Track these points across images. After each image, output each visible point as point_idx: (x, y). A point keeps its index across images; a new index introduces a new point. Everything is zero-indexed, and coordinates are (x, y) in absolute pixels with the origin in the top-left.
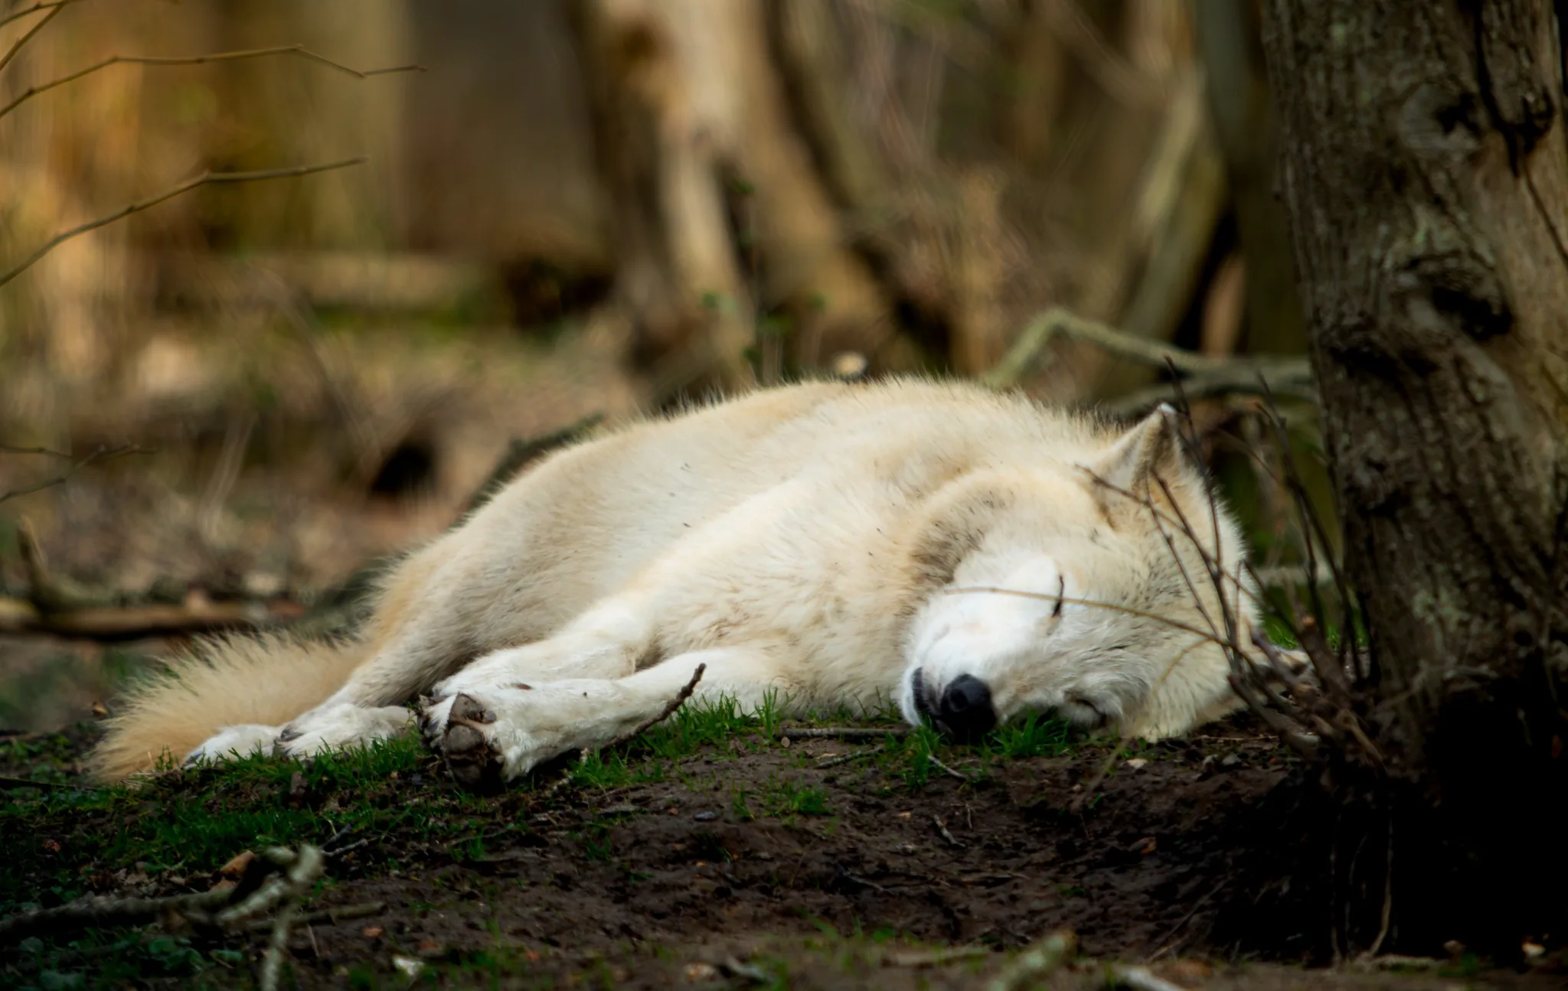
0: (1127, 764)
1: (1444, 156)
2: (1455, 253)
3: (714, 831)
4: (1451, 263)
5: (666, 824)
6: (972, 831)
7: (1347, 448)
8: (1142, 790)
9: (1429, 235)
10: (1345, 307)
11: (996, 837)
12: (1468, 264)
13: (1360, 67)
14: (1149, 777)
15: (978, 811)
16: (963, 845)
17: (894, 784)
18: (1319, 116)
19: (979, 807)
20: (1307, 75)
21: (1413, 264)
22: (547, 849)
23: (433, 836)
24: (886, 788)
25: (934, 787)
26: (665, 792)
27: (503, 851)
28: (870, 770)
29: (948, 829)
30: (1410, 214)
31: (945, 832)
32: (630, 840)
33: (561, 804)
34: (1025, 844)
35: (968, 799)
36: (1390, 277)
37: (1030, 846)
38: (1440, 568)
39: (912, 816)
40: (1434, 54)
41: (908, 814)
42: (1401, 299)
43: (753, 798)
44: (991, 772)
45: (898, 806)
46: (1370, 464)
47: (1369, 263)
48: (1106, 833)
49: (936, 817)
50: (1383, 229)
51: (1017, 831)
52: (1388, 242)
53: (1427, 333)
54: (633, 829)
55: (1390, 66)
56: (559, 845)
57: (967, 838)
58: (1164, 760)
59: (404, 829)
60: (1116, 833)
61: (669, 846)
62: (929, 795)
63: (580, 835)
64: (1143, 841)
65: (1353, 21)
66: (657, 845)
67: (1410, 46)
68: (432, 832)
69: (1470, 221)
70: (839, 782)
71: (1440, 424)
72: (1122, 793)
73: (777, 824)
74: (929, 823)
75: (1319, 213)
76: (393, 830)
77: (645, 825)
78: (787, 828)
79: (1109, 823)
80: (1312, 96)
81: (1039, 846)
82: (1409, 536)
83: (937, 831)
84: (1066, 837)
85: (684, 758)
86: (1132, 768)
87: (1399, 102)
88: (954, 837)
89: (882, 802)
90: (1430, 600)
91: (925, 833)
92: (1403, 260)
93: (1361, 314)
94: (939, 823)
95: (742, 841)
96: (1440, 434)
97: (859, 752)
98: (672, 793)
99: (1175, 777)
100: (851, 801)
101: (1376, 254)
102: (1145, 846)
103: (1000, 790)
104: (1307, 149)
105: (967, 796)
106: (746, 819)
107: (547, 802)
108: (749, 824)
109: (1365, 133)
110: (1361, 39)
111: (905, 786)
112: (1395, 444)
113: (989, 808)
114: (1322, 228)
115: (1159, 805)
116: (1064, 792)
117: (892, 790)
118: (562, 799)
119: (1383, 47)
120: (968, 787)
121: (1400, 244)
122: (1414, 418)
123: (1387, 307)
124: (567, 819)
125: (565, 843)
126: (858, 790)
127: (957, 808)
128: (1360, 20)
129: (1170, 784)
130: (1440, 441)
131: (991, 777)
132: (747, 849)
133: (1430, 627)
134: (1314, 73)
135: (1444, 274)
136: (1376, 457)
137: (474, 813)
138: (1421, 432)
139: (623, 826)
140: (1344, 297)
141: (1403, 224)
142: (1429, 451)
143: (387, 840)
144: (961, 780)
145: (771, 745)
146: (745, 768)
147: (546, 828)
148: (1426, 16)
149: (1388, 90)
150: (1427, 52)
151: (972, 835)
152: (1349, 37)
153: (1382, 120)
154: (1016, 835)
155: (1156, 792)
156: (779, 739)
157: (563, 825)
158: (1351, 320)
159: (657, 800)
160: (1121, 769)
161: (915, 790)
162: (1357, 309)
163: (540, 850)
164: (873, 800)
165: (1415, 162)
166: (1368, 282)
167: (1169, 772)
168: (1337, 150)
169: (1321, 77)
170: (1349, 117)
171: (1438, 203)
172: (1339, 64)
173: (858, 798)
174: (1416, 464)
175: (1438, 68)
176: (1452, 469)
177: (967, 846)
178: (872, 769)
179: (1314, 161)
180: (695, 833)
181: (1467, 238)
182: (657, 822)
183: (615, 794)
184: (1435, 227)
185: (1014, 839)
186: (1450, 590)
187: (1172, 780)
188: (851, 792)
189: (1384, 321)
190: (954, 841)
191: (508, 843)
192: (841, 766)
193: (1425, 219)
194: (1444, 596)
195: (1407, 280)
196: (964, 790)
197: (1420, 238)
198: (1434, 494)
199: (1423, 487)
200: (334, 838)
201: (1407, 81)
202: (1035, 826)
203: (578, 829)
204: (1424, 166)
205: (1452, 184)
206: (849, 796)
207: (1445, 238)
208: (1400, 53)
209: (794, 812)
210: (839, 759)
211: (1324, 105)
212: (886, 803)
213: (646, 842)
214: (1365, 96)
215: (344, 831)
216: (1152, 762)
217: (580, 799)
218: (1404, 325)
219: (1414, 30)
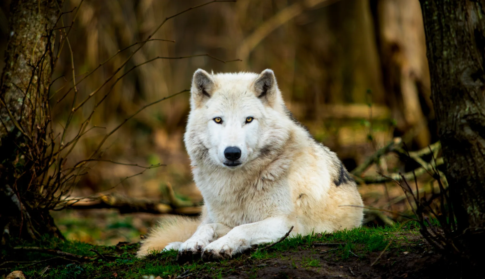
0: (403, 253)
1: (474, 87)
2: (477, 114)
3: (286, 271)
4: (476, 117)
5: (273, 269)
6: (359, 271)
7: (449, 167)
8: (406, 260)
9: (469, 108)
10: (447, 129)
11: (366, 273)
12: (480, 117)
13: (451, 63)
14: (409, 257)
15: (361, 266)
16: (356, 275)
17: (339, 258)
18: (440, 76)
19: (362, 265)
20: (437, 65)
21: (465, 117)
22: (239, 276)
23: (211, 272)
24: (337, 259)
25: (350, 259)
26: (276, 261)
27: (227, 277)
28: (333, 255)
29: (352, 271)
30: (464, 103)
31: (352, 272)
32: (262, 274)
33: (247, 264)
34: (373, 275)
35: (359, 263)
36: (459, 121)
37: (375, 275)
38: (474, 200)
39: (343, 267)
40: (471, 59)
41: (342, 267)
42: (462, 126)
43: (299, 262)
44: (366, 255)
45: (340, 264)
46: (455, 172)
47: (453, 116)
48: (395, 272)
49: (350, 268)
50: (457, 107)
51: (372, 272)
52: (459, 111)
53: (469, 136)
54: (264, 271)
55: (458, 63)
56: (243, 275)
57: (358, 273)
58: (413, 252)
59: (204, 270)
60: (398, 272)
61: (273, 275)
62: (349, 261)
63: (249, 272)
64: (404, 274)
65: (449, 50)
66: (269, 275)
67: (464, 57)
68: (211, 271)
69: (481, 105)
70: (324, 258)
71: (473, 161)
72: (401, 261)
73: (304, 269)
74: (348, 269)
75: (440, 103)
76: (201, 271)
77: (267, 270)
78: (307, 271)
79: (397, 269)
80: (438, 70)
81: (377, 276)
82: (466, 191)
83: (350, 272)
84: (385, 273)
85: (284, 251)
86: (404, 254)
87: (461, 73)
88: (354, 273)
89: (335, 263)
90: (472, 209)
91: (346, 272)
92: (462, 116)
93: (451, 130)
94: (350, 269)
95: (293, 274)
96: (473, 164)
97: (331, 250)
98: (277, 261)
99: (415, 257)
100: (327, 263)
101: (455, 114)
102: (405, 276)
103: (368, 260)
104: (437, 85)
105: (359, 262)
106: (295, 268)
107: (244, 263)
108: (296, 269)
109: (452, 81)
110: (451, 55)
111: (342, 259)
112: (461, 166)
113: (365, 265)
114: (441, 107)
115: (410, 265)
116: (385, 261)
117: (339, 260)
118: (248, 262)
119: (456, 57)
120: (359, 259)
121: (462, 111)
122: (466, 159)
123: (458, 128)
124: (247, 268)
125: (244, 274)
126: (330, 260)
127: (356, 265)
128: (450, 49)
129: (414, 259)
130: (473, 165)
131: (366, 257)
132: (295, 276)
133: (472, 216)
134: (439, 65)
135: (474, 119)
136: (456, 170)
137: (224, 266)
138: (468, 163)
139: (261, 270)
140: (447, 126)
141: (463, 106)
142: (470, 168)
143: (198, 273)
144: (357, 257)
145: (309, 248)
146: (300, 254)
147: (241, 270)
148: (468, 48)
149: (458, 69)
150: (469, 58)
151: (359, 273)
152: (448, 55)
153: (457, 77)
154: (371, 273)
155: (410, 261)
156: (311, 246)
157: (245, 269)
158: (449, 132)
159: (273, 262)
160: (402, 254)
161: (345, 260)
162: (450, 129)
163: (237, 276)
164: (332, 263)
165: (466, 89)
166: (453, 121)
167: (414, 255)
168: (445, 86)
169: (440, 65)
170: (448, 76)
171: (472, 101)
172: (445, 62)
173: (329, 262)
174: (467, 172)
175: (472, 63)
176: (476, 172)
177: (357, 275)
178: (334, 254)
179: (439, 88)
180: (280, 272)
181: (480, 110)
182: (270, 269)
183: (263, 261)
184: (471, 106)
185: (371, 274)
186: (477, 206)
187: (415, 258)
188: (327, 261)
189: (458, 132)
190: (354, 274)
191: (229, 274)
192: (326, 253)
193: (468, 105)
194: (475, 208)
195: (464, 121)
196: (358, 260)
197: (467, 110)
198: (472, 180)
199: (469, 178)
200: (184, 273)
201: (463, 67)
202: (377, 270)
203: (249, 271)
204: (468, 90)
205: (476, 95)
206: (326, 262)
207: (474, 110)
208: (461, 59)
209: (309, 266)
210: (326, 252)
211: (441, 73)
212: (336, 264)
213: (267, 274)
214: (452, 71)
215: (187, 271)
216: (410, 253)
217: (253, 262)
218: (462, 133)
219: (465, 53)
